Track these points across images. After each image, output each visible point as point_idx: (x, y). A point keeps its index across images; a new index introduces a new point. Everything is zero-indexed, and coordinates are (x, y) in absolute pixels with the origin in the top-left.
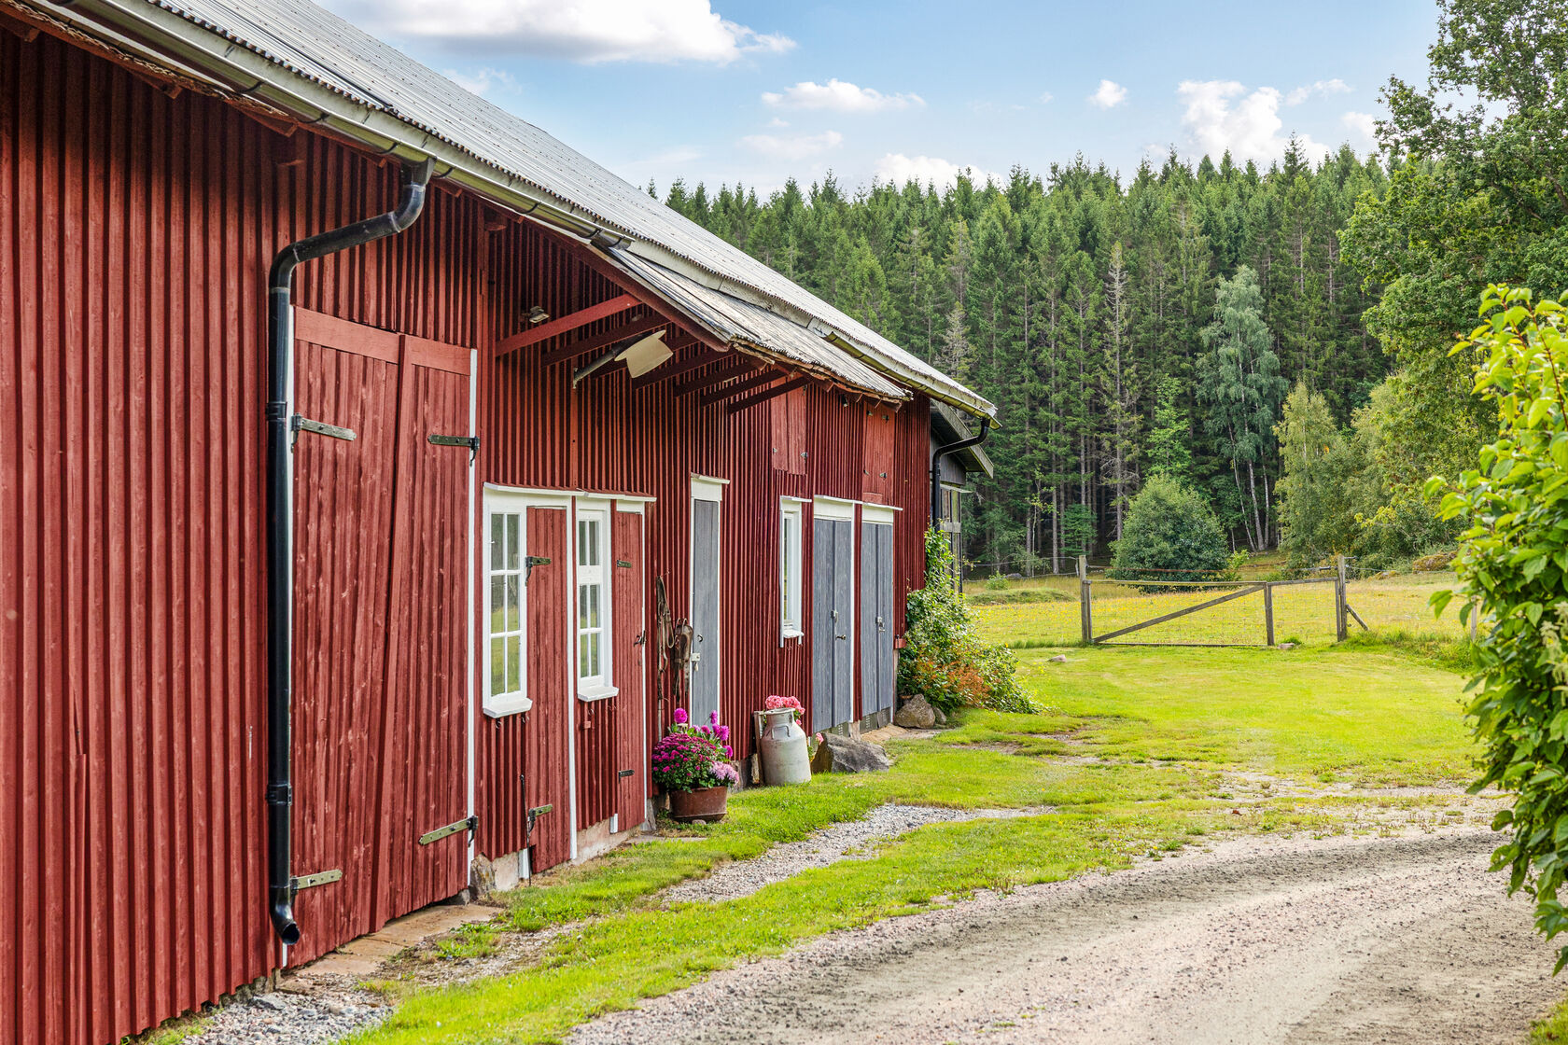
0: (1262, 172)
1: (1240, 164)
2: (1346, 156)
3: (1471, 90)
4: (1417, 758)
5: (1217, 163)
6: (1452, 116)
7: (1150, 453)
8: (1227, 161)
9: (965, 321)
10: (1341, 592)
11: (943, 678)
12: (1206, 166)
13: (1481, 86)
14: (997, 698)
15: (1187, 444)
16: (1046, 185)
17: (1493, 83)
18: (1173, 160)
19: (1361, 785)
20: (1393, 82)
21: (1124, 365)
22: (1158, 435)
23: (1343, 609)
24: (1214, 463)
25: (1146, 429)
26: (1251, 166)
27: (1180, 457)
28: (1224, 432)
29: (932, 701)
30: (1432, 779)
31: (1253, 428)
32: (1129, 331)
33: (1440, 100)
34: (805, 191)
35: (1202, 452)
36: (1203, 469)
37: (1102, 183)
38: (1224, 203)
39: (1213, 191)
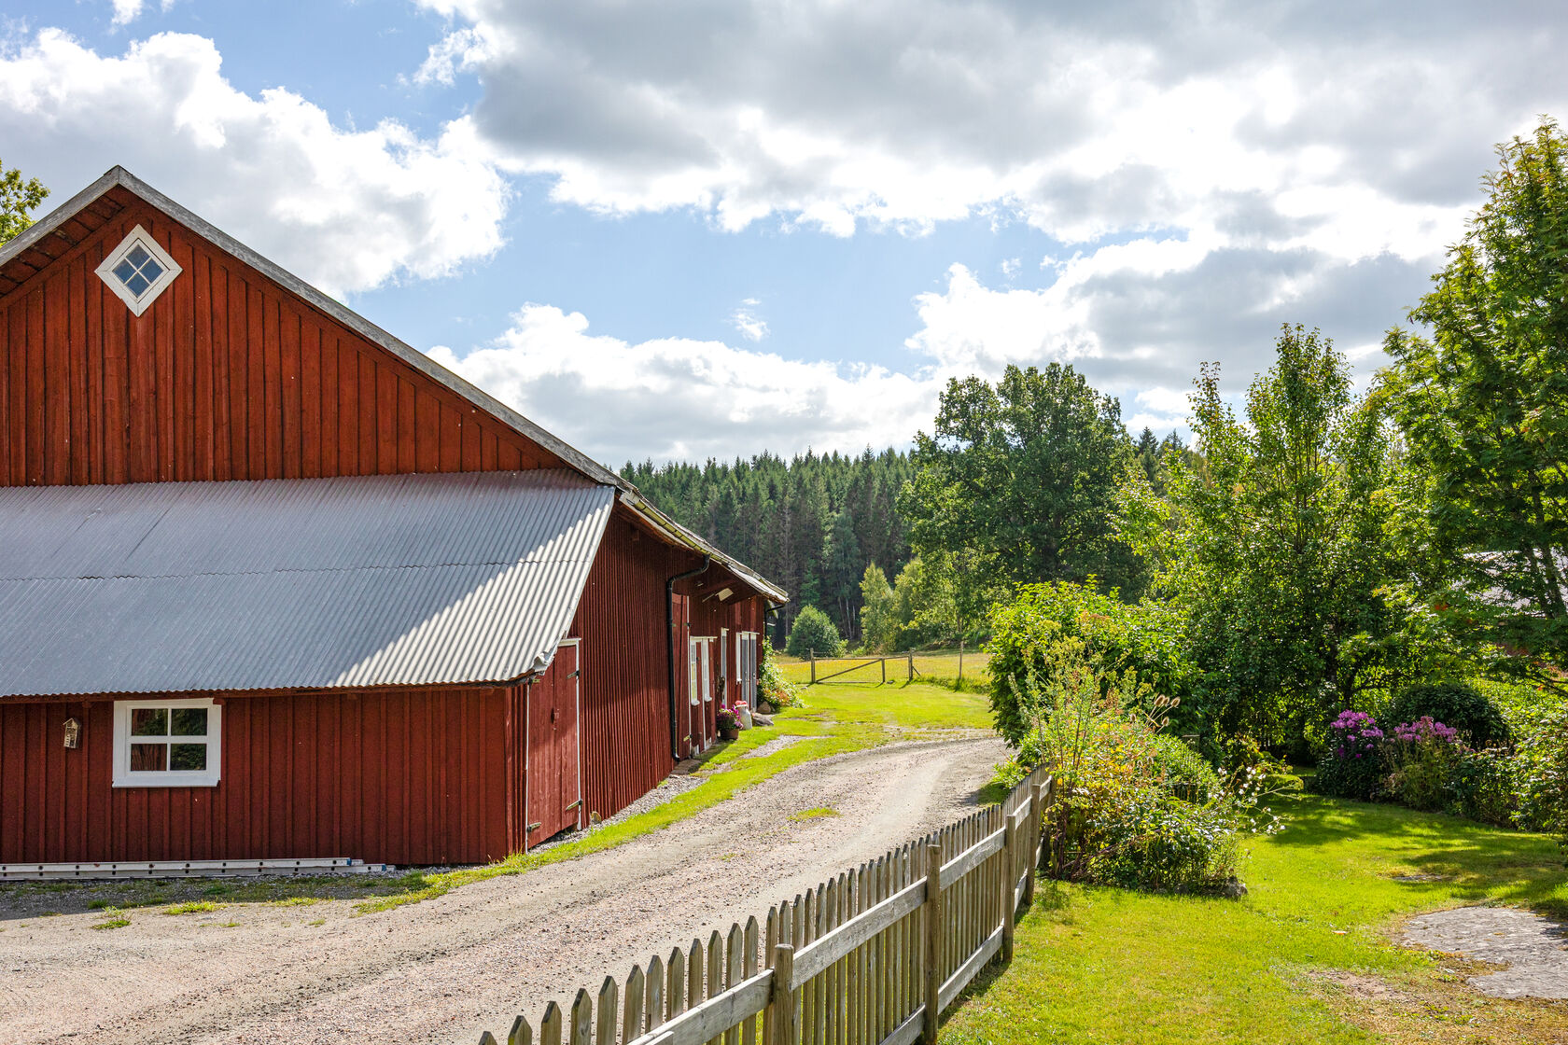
0: (852, 461)
1: (842, 456)
2: (891, 451)
3: (953, 438)
4: (946, 721)
5: (831, 456)
6: (945, 449)
7: (801, 594)
8: (836, 454)
9: (716, 533)
10: (911, 661)
11: (774, 696)
12: (826, 457)
13: (958, 436)
14: (791, 702)
15: (818, 590)
16: (751, 466)
17: (961, 434)
18: (810, 454)
19: (929, 728)
20: (919, 433)
21: (789, 553)
22: (805, 586)
23: (912, 668)
24: (830, 599)
25: (799, 584)
26: (847, 458)
27: (815, 596)
28: (835, 585)
29: (769, 703)
30: (953, 726)
31: (848, 583)
32: (792, 537)
33: (940, 442)
34: (635, 467)
35: (824, 594)
36: (825, 602)
37: (778, 465)
38: (835, 477)
39: (829, 470)
